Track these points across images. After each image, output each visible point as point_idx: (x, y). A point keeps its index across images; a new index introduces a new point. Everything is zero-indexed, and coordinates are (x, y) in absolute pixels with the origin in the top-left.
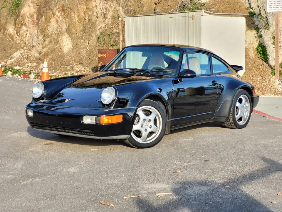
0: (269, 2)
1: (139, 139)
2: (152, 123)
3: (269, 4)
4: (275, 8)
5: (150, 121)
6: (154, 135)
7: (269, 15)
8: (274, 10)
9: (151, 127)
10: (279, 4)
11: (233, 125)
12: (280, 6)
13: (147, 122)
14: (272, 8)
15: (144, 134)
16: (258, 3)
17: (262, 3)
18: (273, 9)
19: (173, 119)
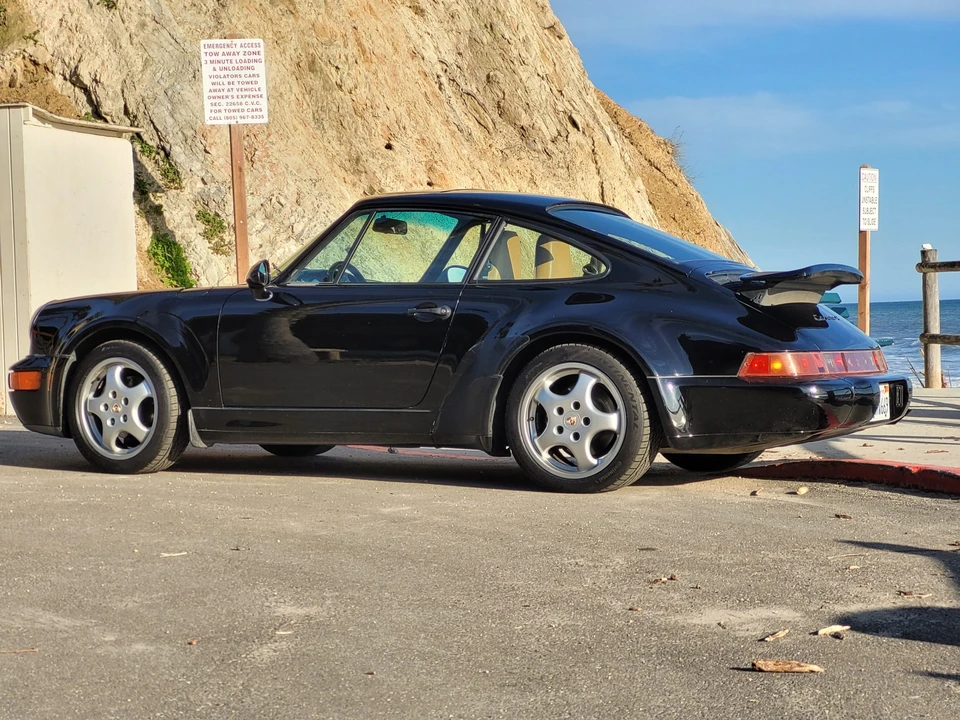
0: (210, 91)
3: (209, 98)
4: (230, 111)
7: (171, 141)
8: (227, 118)
10: (243, 100)
12: (248, 107)
14: (220, 111)
16: (124, 99)
17: (140, 99)
18: (223, 115)
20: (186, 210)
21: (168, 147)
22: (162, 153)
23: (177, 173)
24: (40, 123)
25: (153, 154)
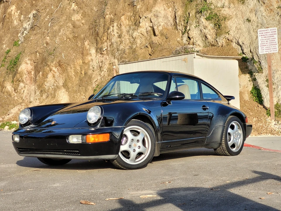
0: (261, 44)
1: (127, 160)
2: (140, 144)
3: (260, 46)
4: (267, 49)
5: (138, 141)
6: (143, 156)
7: (261, 59)
8: (266, 52)
9: (139, 147)
10: (271, 46)
11: (226, 151)
12: (272, 48)
13: (135, 142)
14: (264, 50)
15: (133, 155)
16: (250, 48)
17: (254, 48)
18: (264, 51)
19: (162, 142)
20: (263, 79)
21: (260, 61)
22: (259, 63)
23: (262, 68)
24: (201, 57)
25: (257, 63)
